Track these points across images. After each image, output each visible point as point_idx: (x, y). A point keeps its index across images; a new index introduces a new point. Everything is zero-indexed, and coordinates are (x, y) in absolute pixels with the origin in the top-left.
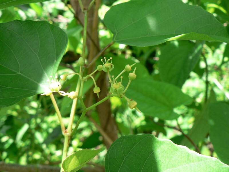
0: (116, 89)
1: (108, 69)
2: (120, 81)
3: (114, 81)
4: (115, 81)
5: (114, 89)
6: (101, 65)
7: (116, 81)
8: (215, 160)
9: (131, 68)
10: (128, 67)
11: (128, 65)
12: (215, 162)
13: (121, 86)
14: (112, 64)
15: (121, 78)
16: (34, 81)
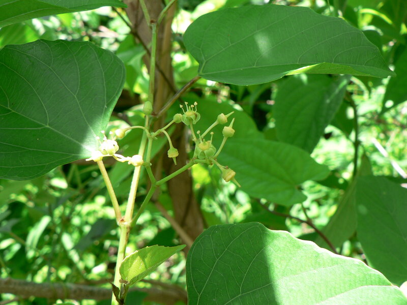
0: (203, 152)
1: (190, 120)
2: (210, 140)
3: (200, 139)
4: (202, 139)
5: (200, 151)
6: (180, 114)
7: (204, 140)
8: (358, 264)
9: (226, 119)
10: (223, 117)
11: (222, 114)
12: (359, 266)
13: (210, 147)
14: (197, 113)
15: (211, 135)
16: (71, 139)
